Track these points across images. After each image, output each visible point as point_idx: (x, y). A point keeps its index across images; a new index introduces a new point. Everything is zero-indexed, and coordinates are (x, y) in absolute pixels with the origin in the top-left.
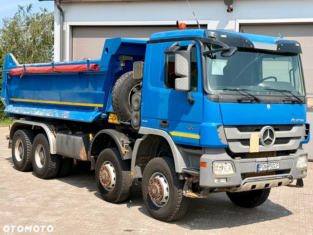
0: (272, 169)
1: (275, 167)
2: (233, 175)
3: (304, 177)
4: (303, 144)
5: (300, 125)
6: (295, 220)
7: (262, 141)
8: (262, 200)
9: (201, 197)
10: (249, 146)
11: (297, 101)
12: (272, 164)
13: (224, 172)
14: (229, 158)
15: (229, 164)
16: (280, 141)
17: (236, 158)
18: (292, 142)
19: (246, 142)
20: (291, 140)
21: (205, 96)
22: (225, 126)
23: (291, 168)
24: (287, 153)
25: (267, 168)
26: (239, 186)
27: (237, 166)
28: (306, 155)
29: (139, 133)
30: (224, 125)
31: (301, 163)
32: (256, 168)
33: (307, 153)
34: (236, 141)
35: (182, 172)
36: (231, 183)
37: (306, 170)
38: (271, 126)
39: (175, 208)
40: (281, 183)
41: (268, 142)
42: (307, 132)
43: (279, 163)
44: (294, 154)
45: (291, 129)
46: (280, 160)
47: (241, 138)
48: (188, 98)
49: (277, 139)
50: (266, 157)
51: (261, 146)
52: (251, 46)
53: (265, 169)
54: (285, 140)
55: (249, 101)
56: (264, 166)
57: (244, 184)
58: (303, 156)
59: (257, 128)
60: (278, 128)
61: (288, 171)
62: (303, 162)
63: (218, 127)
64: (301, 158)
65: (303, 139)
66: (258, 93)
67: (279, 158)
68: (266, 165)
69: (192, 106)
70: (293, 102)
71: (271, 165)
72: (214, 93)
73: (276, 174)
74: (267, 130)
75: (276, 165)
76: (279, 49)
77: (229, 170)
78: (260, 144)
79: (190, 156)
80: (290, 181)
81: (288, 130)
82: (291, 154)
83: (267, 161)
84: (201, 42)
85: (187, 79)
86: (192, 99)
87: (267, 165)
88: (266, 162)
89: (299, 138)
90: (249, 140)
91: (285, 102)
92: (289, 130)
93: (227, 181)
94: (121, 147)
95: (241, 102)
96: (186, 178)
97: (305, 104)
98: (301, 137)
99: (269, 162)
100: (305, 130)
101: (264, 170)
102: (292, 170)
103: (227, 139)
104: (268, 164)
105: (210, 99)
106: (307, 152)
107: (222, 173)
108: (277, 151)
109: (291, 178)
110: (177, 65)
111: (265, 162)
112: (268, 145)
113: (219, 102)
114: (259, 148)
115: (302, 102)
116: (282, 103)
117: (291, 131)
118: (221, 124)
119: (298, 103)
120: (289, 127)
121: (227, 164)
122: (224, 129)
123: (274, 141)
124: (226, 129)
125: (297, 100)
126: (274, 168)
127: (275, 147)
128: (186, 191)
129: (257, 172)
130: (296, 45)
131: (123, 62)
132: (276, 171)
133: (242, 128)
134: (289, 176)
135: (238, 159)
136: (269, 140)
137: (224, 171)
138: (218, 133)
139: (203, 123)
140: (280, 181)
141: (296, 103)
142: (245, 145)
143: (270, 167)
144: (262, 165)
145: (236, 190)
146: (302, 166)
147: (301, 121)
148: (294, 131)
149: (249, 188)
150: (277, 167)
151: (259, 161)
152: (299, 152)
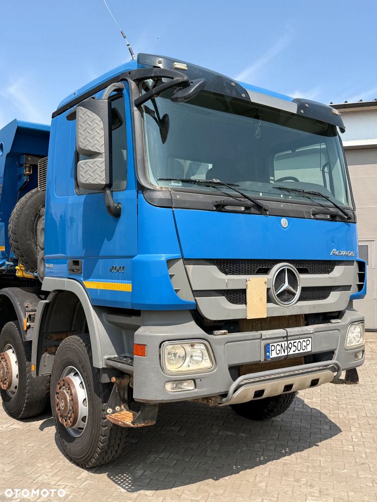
0: (297, 352)
1: (304, 348)
2: (208, 370)
3: (360, 365)
4: (354, 300)
5: (349, 262)
6: (346, 449)
7: (274, 294)
8: (283, 406)
9: (139, 425)
10: (246, 304)
11: (341, 217)
12: (297, 341)
13: (189, 366)
14: (199, 331)
15: (200, 348)
16: (311, 293)
17: (216, 332)
18: (334, 296)
19: (238, 296)
20: (332, 292)
21: (141, 196)
22: (188, 261)
23: (334, 348)
24: (326, 317)
25: (286, 351)
26: (225, 395)
27: (219, 349)
28: (362, 321)
29: (42, 289)
30: (185, 257)
31: (354, 337)
32: (263, 351)
33: (364, 317)
34: (215, 294)
35: (105, 367)
36: (205, 389)
37: (363, 351)
38: (291, 263)
39: (98, 442)
40: (318, 380)
41: (286, 296)
42: (362, 277)
43: (310, 339)
44: (339, 321)
45: (332, 270)
46: (313, 333)
47: (225, 288)
48: (107, 202)
49: (303, 289)
50: (283, 328)
51: (271, 305)
52: (243, 95)
53: (283, 354)
54: (322, 292)
55: (243, 209)
56: (279, 348)
57: (235, 391)
58: (356, 323)
59: (261, 267)
60: (306, 266)
61: (329, 355)
62: (358, 336)
63: (170, 262)
64: (353, 327)
65: (354, 290)
66: (261, 194)
67: (311, 328)
68: (284, 344)
69: (117, 221)
70: (333, 218)
71: (295, 344)
72: (161, 188)
73: (306, 363)
74: (283, 271)
75: (304, 344)
76: (302, 111)
77: (201, 359)
78: (269, 300)
79: (124, 332)
80: (335, 374)
81: (325, 273)
82: (333, 321)
83: (287, 337)
84: (132, 79)
85: (100, 159)
86: (116, 205)
87: (286, 345)
88: (283, 337)
89: (347, 288)
90: (244, 291)
91: (317, 216)
92: (328, 272)
93: (196, 387)
94: (23, 317)
95: (223, 210)
96: (114, 379)
97: (355, 223)
98: (351, 286)
99: (289, 338)
100: (358, 273)
101: (280, 355)
102: (336, 352)
103: (194, 289)
104: (289, 342)
105: (150, 201)
106: (364, 315)
107: (184, 368)
108: (305, 315)
109: (336, 369)
110: (80, 131)
111: (282, 339)
112: (286, 303)
113: (171, 208)
114: (268, 308)
115: (349, 218)
116: (312, 217)
117: (331, 275)
118: (178, 255)
119: (342, 220)
120: (327, 266)
121: (196, 347)
122: (185, 268)
123: (298, 293)
124: (190, 268)
125: (341, 213)
126: (301, 351)
127: (301, 307)
128: (114, 409)
129: (265, 360)
130: (333, 112)
131: (30, 168)
132: (305, 357)
133: (228, 266)
134: (332, 365)
135: (220, 335)
136: (287, 291)
137: (190, 364)
138: (171, 276)
139: (138, 255)
140: (314, 376)
141: (338, 219)
142: (236, 303)
143: (293, 348)
144: (275, 345)
145: (220, 404)
146: (354, 344)
147: (350, 254)
148: (339, 274)
149: (250, 397)
150: (308, 348)
151: (268, 337)
152: (348, 317)
